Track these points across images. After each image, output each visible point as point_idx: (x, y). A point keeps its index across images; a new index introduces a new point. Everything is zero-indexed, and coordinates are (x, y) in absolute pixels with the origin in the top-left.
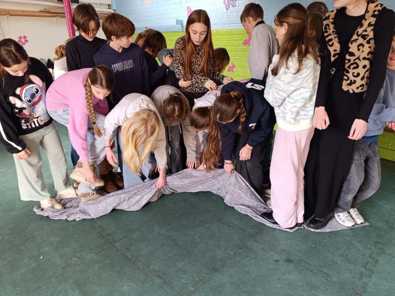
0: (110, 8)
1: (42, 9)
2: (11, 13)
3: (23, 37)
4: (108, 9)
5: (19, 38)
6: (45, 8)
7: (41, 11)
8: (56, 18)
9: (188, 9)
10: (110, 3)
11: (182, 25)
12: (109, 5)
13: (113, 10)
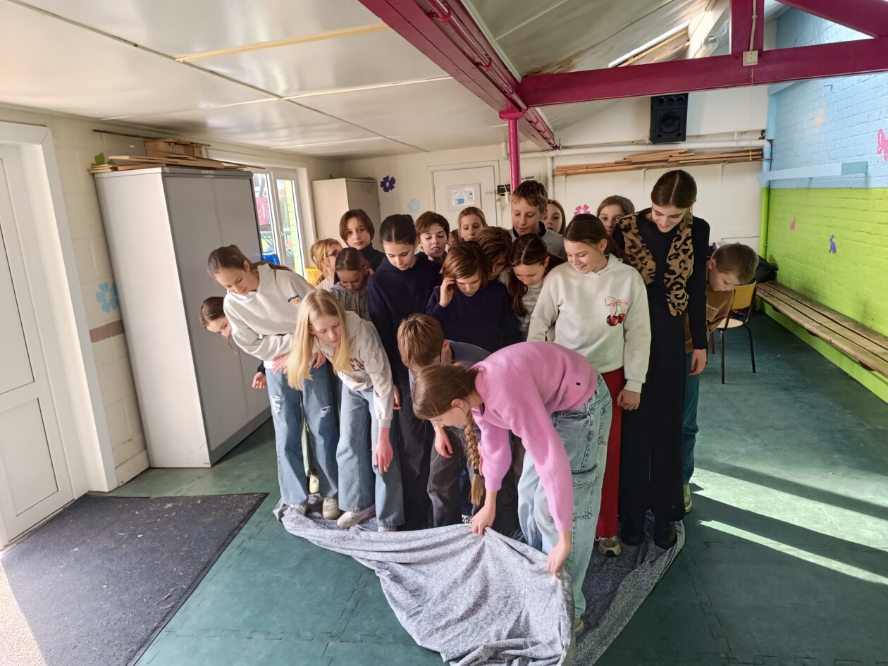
0: (763, 138)
1: (620, 159)
2: (568, 172)
3: (582, 207)
4: (760, 139)
5: (577, 209)
6: (626, 156)
7: (617, 163)
8: (643, 171)
9: (879, 135)
10: (763, 128)
11: (866, 173)
12: (763, 131)
13: (768, 140)
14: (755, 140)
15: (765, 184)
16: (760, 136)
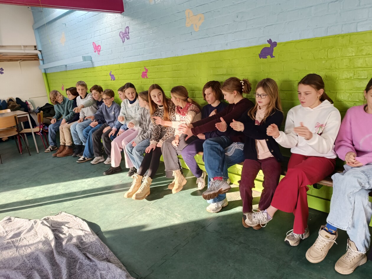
10: (35, 45)
11: (91, 61)
12: (35, 47)
13: (39, 50)
14: (33, 50)
15: (43, 71)
16: (34, 48)
